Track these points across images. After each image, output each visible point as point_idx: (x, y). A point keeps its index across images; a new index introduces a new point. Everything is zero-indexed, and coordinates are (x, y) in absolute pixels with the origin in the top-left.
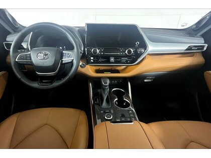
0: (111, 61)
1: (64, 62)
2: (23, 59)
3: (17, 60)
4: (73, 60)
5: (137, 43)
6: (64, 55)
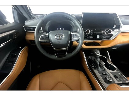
0: (97, 38)
1: (72, 40)
2: (44, 39)
3: (39, 40)
4: (79, 39)
5: (115, 26)
6: (73, 35)
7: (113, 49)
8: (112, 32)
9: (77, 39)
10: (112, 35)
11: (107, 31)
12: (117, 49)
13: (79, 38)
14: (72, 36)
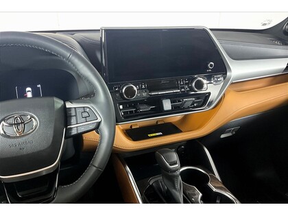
0: (164, 109)
1: (74, 133)
4: (99, 124)
5: (211, 65)
6: (73, 113)
7: (222, 136)
8: (205, 86)
9: (91, 124)
10: (209, 94)
11: (192, 82)
12: (233, 135)
13: (99, 120)
14: (71, 116)
